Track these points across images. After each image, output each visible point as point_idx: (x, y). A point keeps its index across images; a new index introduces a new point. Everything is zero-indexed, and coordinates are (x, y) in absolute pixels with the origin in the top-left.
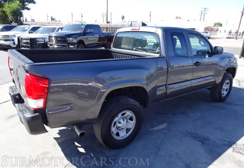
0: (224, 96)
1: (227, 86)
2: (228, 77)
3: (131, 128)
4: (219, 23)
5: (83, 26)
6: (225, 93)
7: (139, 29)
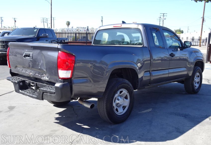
0: (196, 88)
1: (197, 79)
2: (198, 70)
3: (127, 106)
4: (180, 30)
5: (36, 30)
6: (197, 85)
7: (121, 26)
